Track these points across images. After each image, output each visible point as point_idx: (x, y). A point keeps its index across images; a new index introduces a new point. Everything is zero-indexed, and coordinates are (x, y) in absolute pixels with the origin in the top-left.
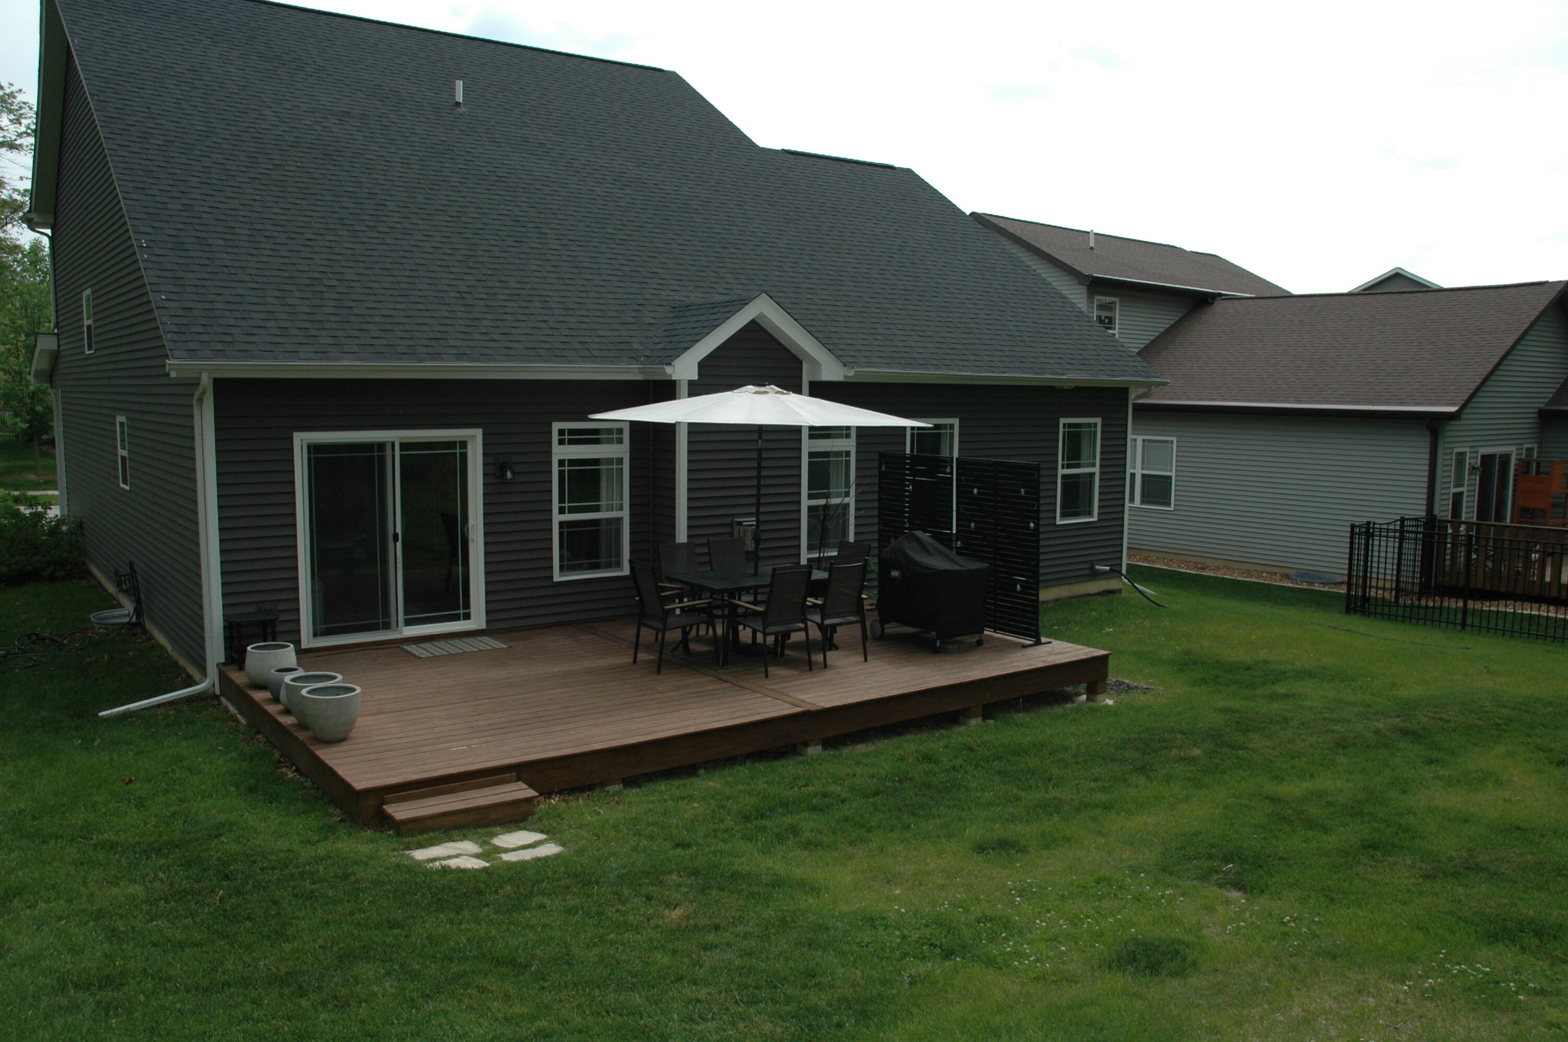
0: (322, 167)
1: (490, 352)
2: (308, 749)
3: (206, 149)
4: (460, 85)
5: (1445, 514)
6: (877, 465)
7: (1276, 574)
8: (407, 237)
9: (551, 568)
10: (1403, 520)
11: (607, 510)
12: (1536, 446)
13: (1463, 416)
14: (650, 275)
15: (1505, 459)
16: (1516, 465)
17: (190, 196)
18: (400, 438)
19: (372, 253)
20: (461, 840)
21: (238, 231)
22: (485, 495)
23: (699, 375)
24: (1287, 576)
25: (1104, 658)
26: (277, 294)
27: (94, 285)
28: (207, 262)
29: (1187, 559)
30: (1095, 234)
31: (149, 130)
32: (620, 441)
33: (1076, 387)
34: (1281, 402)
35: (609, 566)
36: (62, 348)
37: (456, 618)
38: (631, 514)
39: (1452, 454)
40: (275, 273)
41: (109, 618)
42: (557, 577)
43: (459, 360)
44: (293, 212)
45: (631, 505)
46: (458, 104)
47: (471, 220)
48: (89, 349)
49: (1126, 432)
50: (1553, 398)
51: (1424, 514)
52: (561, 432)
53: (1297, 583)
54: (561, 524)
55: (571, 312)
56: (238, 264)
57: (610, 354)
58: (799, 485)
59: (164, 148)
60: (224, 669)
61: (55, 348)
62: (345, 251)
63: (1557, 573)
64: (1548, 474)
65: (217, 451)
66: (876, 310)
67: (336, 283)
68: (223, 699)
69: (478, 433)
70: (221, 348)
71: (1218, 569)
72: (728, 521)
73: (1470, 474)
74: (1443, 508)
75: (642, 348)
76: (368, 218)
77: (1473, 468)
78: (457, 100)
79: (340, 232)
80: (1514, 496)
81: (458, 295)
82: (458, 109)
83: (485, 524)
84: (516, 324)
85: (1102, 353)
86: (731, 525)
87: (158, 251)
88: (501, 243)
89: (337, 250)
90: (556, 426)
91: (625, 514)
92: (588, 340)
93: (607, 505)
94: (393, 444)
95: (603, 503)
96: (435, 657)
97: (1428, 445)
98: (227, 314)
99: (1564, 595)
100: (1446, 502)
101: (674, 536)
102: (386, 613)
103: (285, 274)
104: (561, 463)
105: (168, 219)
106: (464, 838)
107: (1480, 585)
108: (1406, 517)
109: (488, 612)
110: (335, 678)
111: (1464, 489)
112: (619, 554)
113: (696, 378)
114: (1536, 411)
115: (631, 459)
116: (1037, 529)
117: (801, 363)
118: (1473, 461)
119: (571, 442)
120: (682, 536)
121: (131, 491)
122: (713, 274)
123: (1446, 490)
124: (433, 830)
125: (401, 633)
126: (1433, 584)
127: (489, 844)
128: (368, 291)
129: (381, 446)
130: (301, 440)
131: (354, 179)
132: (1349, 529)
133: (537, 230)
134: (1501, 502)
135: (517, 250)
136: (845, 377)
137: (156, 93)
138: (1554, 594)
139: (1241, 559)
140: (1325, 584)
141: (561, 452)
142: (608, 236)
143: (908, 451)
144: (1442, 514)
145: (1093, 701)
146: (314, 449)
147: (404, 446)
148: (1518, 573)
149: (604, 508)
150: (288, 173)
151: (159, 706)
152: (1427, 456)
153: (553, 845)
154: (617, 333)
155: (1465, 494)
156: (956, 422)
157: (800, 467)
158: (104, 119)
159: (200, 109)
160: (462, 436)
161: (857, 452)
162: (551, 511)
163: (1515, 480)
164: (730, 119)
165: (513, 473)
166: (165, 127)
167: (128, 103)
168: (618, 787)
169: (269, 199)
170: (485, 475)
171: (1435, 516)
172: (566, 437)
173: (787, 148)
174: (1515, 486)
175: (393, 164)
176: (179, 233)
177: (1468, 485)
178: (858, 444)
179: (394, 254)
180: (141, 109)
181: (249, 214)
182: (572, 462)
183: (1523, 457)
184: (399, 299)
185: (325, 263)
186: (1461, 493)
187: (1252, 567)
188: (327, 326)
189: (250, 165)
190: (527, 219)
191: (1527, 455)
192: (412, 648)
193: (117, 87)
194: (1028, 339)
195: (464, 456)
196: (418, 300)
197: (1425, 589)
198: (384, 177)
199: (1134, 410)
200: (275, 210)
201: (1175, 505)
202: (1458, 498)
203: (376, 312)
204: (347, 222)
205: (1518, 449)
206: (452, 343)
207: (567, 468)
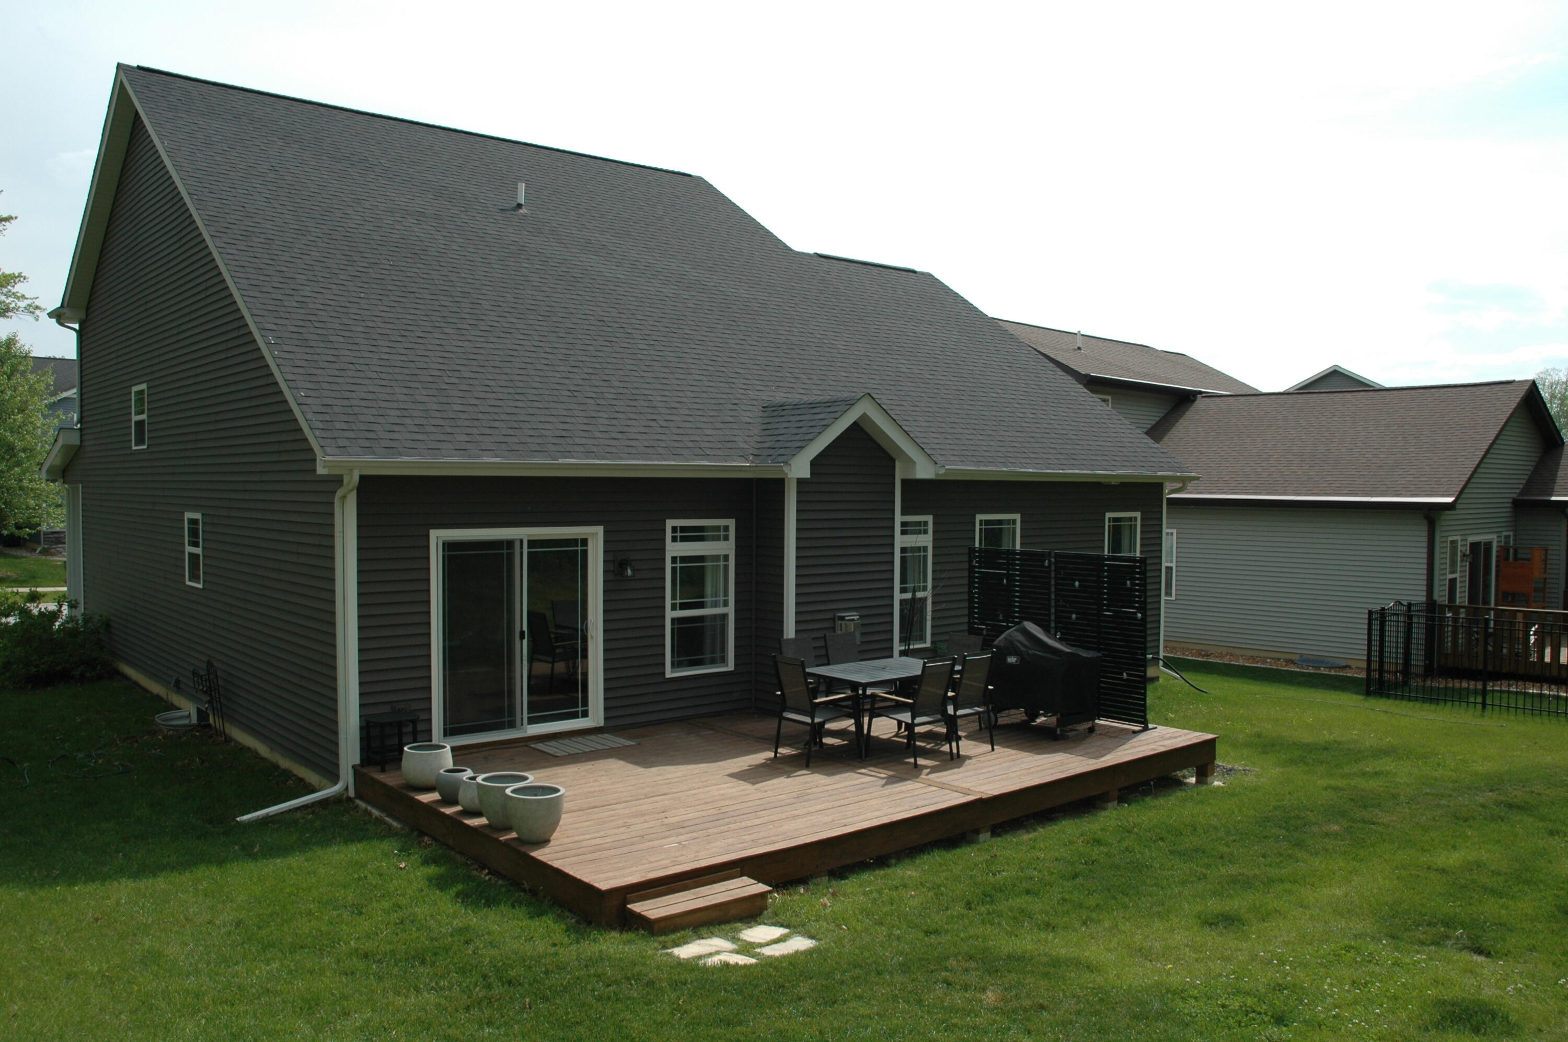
0: (412, 265)
1: (614, 450)
2: (518, 852)
3: (304, 247)
4: (522, 187)
5: (1443, 599)
6: (967, 559)
7: (1279, 659)
8: (508, 336)
9: (664, 664)
10: (1410, 605)
11: (712, 607)
12: (1511, 533)
13: (1458, 506)
14: (734, 375)
15: (1488, 545)
16: (1497, 551)
17: (302, 293)
18: (528, 535)
19: (481, 351)
20: (709, 937)
21: (353, 328)
22: (605, 592)
23: (812, 474)
24: (1292, 662)
25: (1212, 742)
26: (405, 391)
27: (151, 380)
28: (333, 359)
29: (1190, 646)
30: (1082, 335)
31: (249, 229)
32: (726, 538)
33: (1122, 483)
34: (1280, 494)
35: (713, 662)
36: (87, 443)
37: (574, 716)
38: (736, 611)
39: (1446, 542)
40: (397, 370)
41: (172, 719)
42: (669, 674)
43: (587, 458)
44: (398, 309)
45: (736, 602)
46: (519, 206)
47: (560, 320)
48: (140, 441)
49: (1161, 525)
50: (1523, 488)
51: (1424, 599)
52: (674, 529)
53: (1303, 668)
54: (673, 620)
55: (674, 411)
56: (361, 361)
57: (720, 452)
58: (892, 580)
59: (266, 246)
60: (365, 770)
61: (78, 443)
62: (455, 349)
63: (1556, 655)
64: (1529, 560)
65: (358, 549)
66: (938, 410)
67: (456, 381)
68: (358, 802)
69: (599, 530)
70: (368, 445)
71: (1221, 656)
72: (830, 615)
73: (1462, 561)
74: (1442, 593)
75: (748, 447)
76: (467, 316)
77: (1464, 555)
78: (519, 202)
79: (446, 330)
80: (1497, 581)
81: (569, 393)
82: (521, 211)
83: (604, 621)
84: (629, 423)
85: (1139, 450)
86: (834, 619)
87: (286, 348)
88: (594, 343)
89: (448, 348)
90: (670, 523)
91: (730, 610)
92: (698, 438)
93: (712, 601)
94: (521, 541)
95: (708, 599)
96: (570, 755)
97: (1425, 534)
98: (365, 411)
99: (1564, 674)
100: (1443, 588)
101: (782, 631)
102: (512, 713)
103: (407, 371)
104: (674, 559)
105: (288, 316)
106: (712, 935)
107: (1481, 667)
108: (1413, 602)
109: (606, 709)
110: (526, 778)
111: (1457, 575)
112: (723, 649)
113: (809, 476)
114: (1510, 500)
115: (736, 556)
116: (1144, 618)
117: (893, 461)
118: (1463, 549)
119: (684, 539)
120: (790, 631)
121: (204, 588)
122: (789, 375)
123: (1443, 576)
124: (683, 928)
125: (526, 732)
126: (1435, 666)
127: (739, 939)
128: (487, 389)
129: (510, 544)
130: (438, 537)
131: (445, 278)
132: (1367, 616)
133: (622, 330)
134: (1487, 587)
135: (610, 349)
136: (937, 475)
137: (246, 192)
138: (1555, 672)
139: (1244, 646)
140: (1331, 668)
141: (674, 549)
142: (686, 336)
143: (977, 545)
144: (1441, 599)
145: (1206, 783)
146: (449, 546)
147: (532, 543)
148: (1517, 654)
149: (709, 604)
150: (383, 272)
151: (298, 809)
152: (1425, 545)
153: (800, 938)
154: (720, 432)
155: (1458, 580)
156: (1017, 517)
157: (893, 562)
158: (207, 218)
159: (289, 208)
160: (585, 534)
161: (934, 548)
162: (664, 607)
163: (1497, 566)
164: (762, 224)
165: (633, 570)
166: (263, 226)
167: (224, 202)
168: (825, 879)
169: (373, 296)
170: (605, 572)
171: (1435, 601)
172: (679, 534)
173: (820, 252)
174: (1497, 571)
175: (475, 264)
176: (301, 330)
177: (1461, 572)
178: (934, 540)
179: (501, 353)
180: (237, 208)
181: (358, 312)
182: (684, 559)
183: (1503, 544)
184: (517, 397)
185: (441, 360)
186: (1455, 579)
187: (1255, 654)
188: (459, 423)
189: (347, 263)
190: (609, 319)
191: (1506, 542)
192: (540, 746)
193: (211, 186)
194: (1073, 437)
195: (585, 553)
196: (535, 398)
197: (1429, 671)
198: (471, 277)
199: (1168, 504)
200: (382, 308)
201: (1176, 595)
202: (1453, 582)
203: (500, 410)
204: (449, 320)
205: (1498, 537)
206: (578, 441)
207: (678, 565)
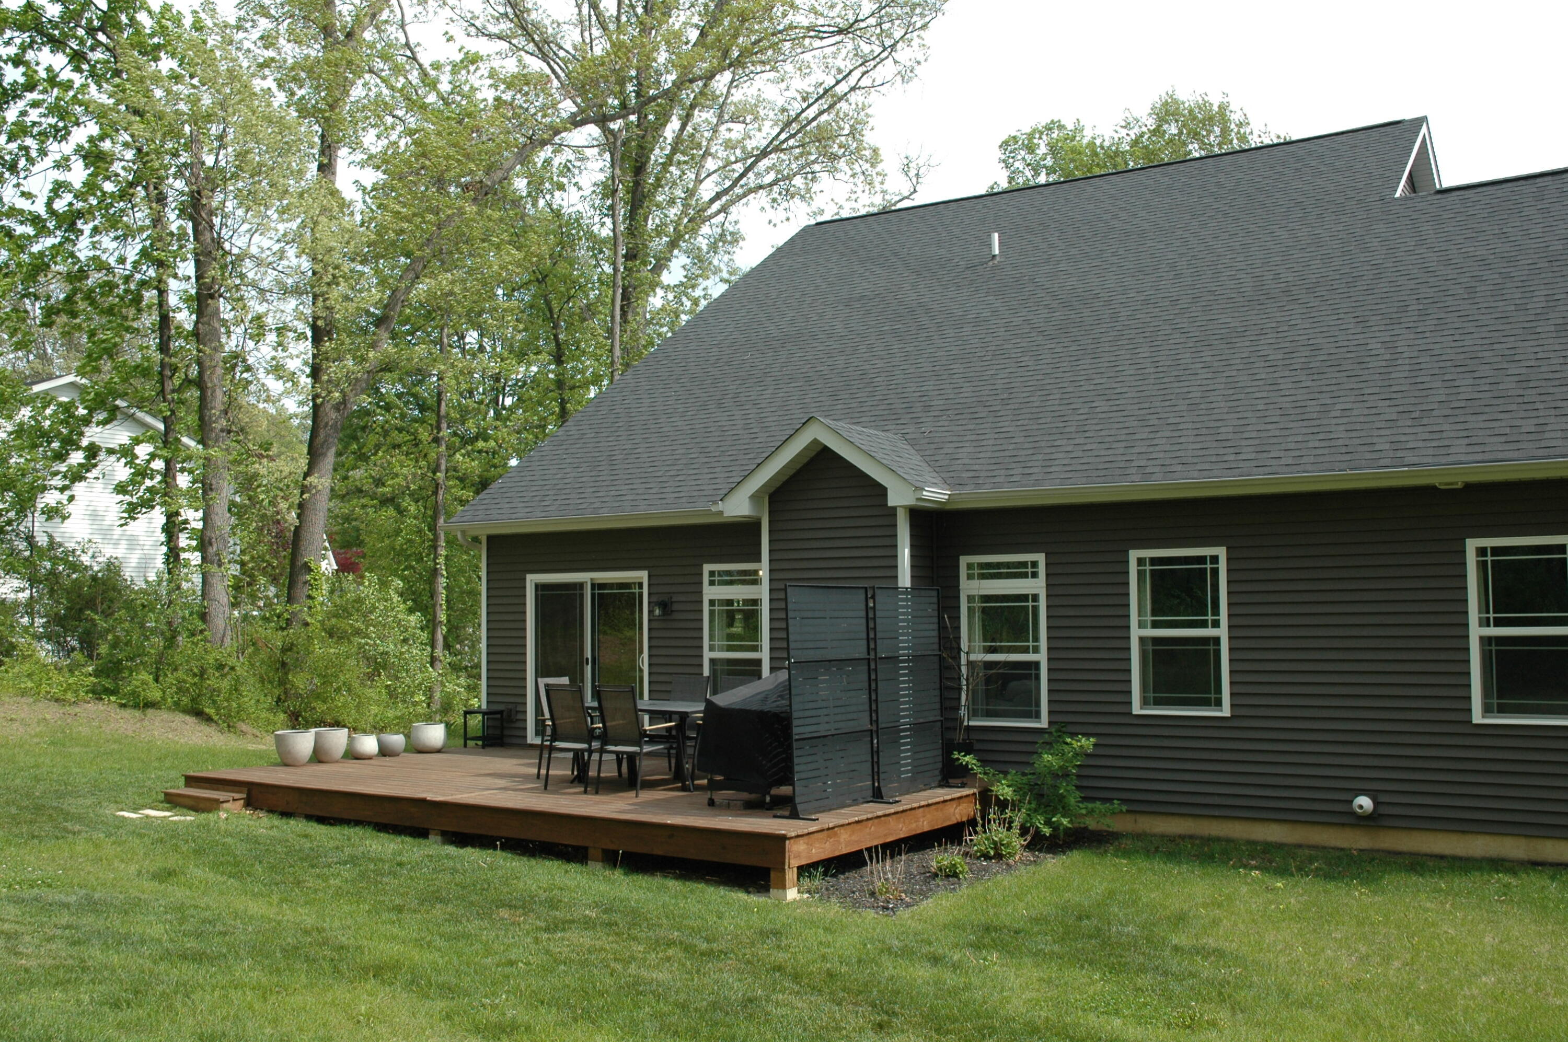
0: (763, 356)
3: (694, 359)
4: (996, 237)
11: (748, 651)
18: (591, 579)
22: (650, 629)
44: (681, 401)
46: (994, 257)
52: (712, 573)
54: (713, 660)
65: (487, 588)
69: (644, 574)
78: (993, 253)
79: (689, 413)
83: (649, 656)
89: (663, 429)
90: (707, 568)
93: (748, 645)
94: (587, 584)
104: (712, 603)
129: (580, 586)
130: (532, 579)
136: (919, 500)
137: (724, 320)
141: (710, 592)
142: (942, 372)
146: (539, 587)
149: (745, 648)
150: (725, 368)
156: (1221, 552)
161: (1050, 595)
162: (701, 647)
170: (649, 611)
172: (717, 578)
178: (1050, 585)
181: (645, 409)
182: (721, 602)
189: (707, 366)
195: (641, 595)
198: (803, 354)
200: (668, 403)
204: (709, 403)
206: (627, 497)
207: (716, 608)
